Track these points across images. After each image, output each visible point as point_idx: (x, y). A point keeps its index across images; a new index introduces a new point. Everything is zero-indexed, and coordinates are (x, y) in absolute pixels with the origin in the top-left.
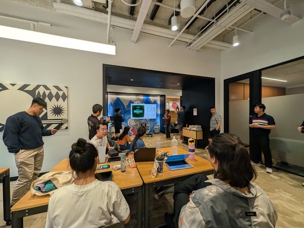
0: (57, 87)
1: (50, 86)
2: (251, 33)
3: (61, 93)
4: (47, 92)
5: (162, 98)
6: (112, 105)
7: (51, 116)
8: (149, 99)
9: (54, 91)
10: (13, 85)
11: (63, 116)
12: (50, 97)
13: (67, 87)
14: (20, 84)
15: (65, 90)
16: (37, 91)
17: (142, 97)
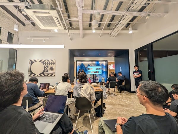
0: (52, 60)
1: (49, 60)
2: (145, 23)
3: (53, 62)
4: (49, 62)
5: (106, 62)
6: (79, 67)
7: (49, 71)
8: (99, 63)
9: (51, 62)
10: (38, 60)
11: (53, 71)
12: (50, 64)
13: (55, 60)
14: (40, 60)
15: (54, 61)
16: (45, 62)
17: (95, 62)
